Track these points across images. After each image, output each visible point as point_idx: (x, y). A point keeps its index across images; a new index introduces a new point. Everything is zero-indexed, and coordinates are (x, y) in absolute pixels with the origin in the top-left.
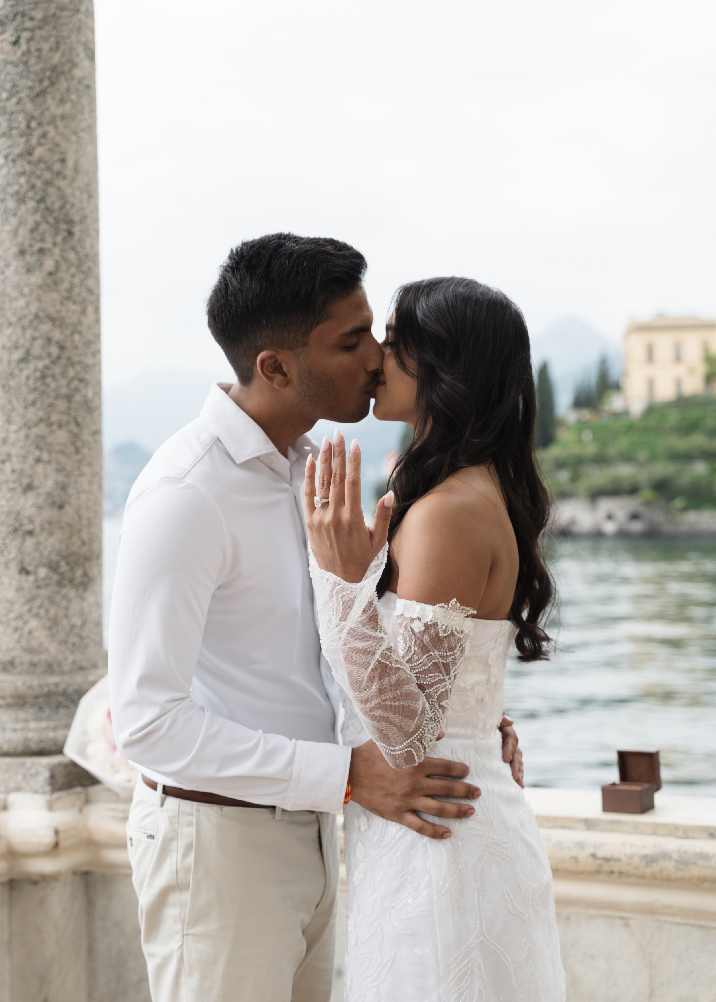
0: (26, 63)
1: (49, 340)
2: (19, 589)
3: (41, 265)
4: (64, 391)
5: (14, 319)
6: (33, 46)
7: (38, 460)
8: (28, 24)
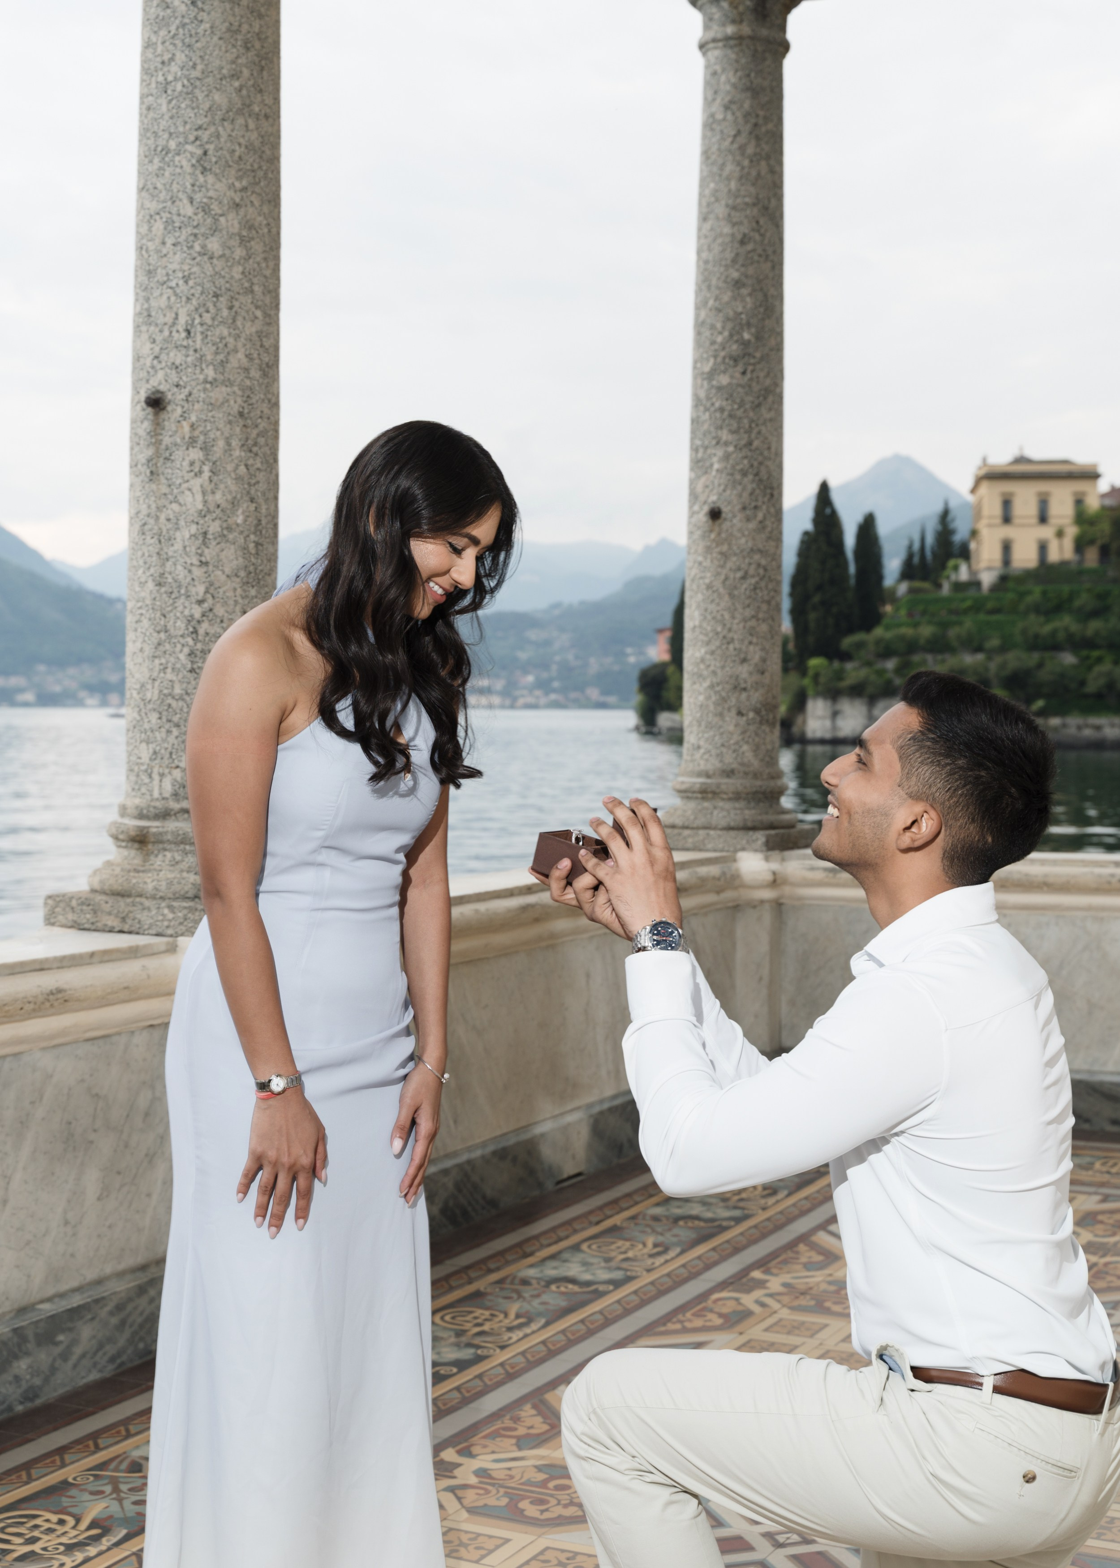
0: (750, 386)
1: (759, 565)
2: (736, 725)
3: (755, 516)
4: (766, 598)
5: (738, 551)
6: (755, 375)
7: (750, 643)
8: (752, 361)
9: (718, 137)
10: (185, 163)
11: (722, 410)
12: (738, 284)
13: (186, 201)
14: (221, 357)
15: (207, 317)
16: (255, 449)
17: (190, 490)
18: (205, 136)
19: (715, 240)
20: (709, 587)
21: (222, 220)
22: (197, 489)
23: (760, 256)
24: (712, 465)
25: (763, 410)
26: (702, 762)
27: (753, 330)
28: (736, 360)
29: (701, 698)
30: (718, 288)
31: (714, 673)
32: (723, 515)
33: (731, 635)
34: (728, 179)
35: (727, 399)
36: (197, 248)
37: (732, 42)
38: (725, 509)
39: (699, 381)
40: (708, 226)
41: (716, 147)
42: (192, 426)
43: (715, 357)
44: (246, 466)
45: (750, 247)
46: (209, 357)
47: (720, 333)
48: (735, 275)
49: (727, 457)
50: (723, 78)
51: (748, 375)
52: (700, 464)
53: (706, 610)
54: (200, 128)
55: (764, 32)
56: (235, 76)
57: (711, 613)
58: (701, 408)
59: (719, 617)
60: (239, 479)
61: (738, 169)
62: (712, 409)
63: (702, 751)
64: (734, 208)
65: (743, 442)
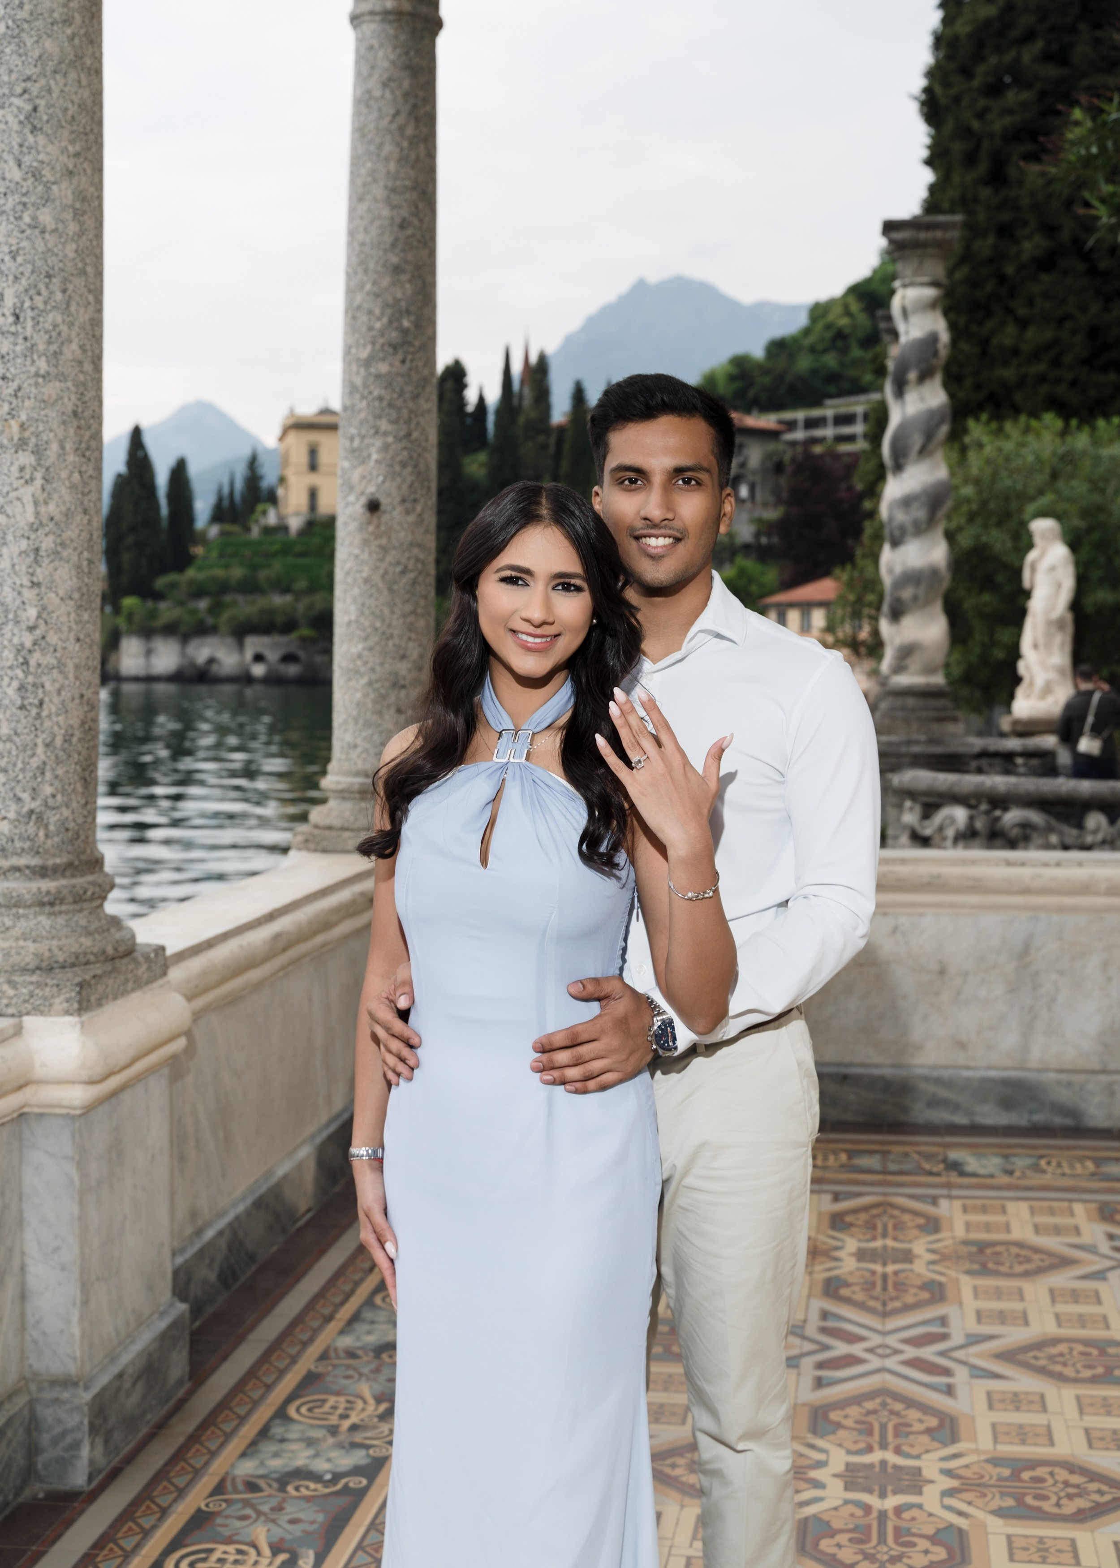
0: (409, 376)
3: (414, 509)
4: (424, 593)
5: (397, 545)
6: (414, 364)
7: (410, 639)
8: (412, 349)
9: (375, 115)
10: (10, 118)
11: (380, 399)
12: (397, 270)
13: (12, 163)
14: (54, 347)
15: (39, 301)
16: (88, 453)
17: (19, 499)
18: (35, 89)
19: (372, 221)
20: (367, 581)
21: (55, 188)
22: (28, 499)
23: (419, 241)
24: (369, 456)
25: (422, 401)
26: (360, 762)
27: (412, 318)
28: (395, 347)
29: (358, 695)
30: (376, 272)
31: (373, 670)
32: (382, 508)
33: (389, 631)
34: (387, 159)
35: (386, 388)
36: (27, 219)
37: (391, 17)
38: (384, 501)
39: (354, 368)
40: (363, 207)
41: (372, 126)
42: (22, 425)
43: (373, 343)
44: (80, 472)
45: (409, 232)
46: (41, 347)
47: (379, 319)
48: (395, 260)
49: (386, 447)
50: (381, 54)
51: (408, 364)
52: (357, 454)
53: (363, 604)
54: (28, 79)
55: (424, 10)
56: (67, 21)
57: (369, 608)
58: (358, 396)
59: (378, 612)
60: (73, 487)
61: (397, 150)
62: (370, 397)
63: (359, 750)
64: (393, 190)
65: (402, 433)
